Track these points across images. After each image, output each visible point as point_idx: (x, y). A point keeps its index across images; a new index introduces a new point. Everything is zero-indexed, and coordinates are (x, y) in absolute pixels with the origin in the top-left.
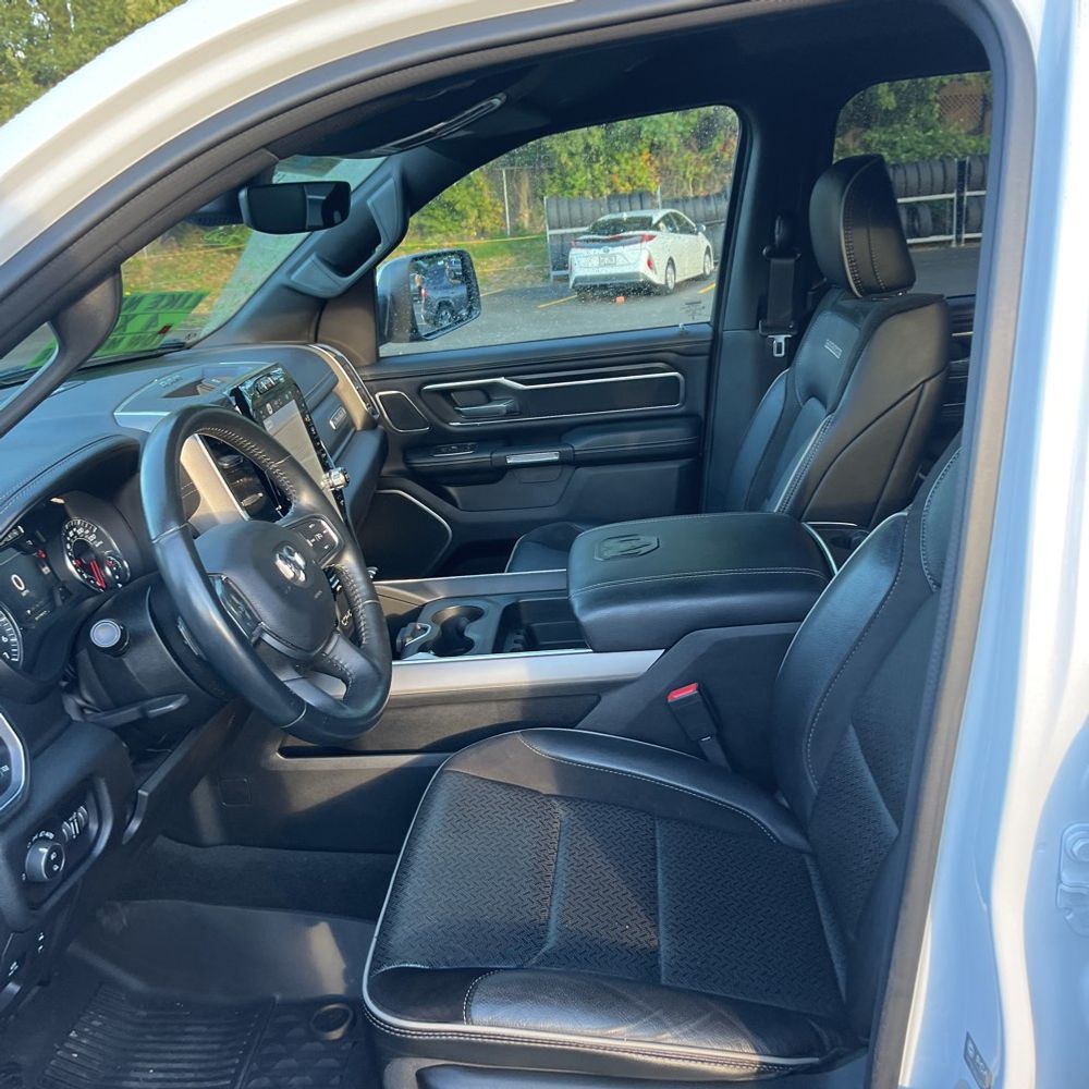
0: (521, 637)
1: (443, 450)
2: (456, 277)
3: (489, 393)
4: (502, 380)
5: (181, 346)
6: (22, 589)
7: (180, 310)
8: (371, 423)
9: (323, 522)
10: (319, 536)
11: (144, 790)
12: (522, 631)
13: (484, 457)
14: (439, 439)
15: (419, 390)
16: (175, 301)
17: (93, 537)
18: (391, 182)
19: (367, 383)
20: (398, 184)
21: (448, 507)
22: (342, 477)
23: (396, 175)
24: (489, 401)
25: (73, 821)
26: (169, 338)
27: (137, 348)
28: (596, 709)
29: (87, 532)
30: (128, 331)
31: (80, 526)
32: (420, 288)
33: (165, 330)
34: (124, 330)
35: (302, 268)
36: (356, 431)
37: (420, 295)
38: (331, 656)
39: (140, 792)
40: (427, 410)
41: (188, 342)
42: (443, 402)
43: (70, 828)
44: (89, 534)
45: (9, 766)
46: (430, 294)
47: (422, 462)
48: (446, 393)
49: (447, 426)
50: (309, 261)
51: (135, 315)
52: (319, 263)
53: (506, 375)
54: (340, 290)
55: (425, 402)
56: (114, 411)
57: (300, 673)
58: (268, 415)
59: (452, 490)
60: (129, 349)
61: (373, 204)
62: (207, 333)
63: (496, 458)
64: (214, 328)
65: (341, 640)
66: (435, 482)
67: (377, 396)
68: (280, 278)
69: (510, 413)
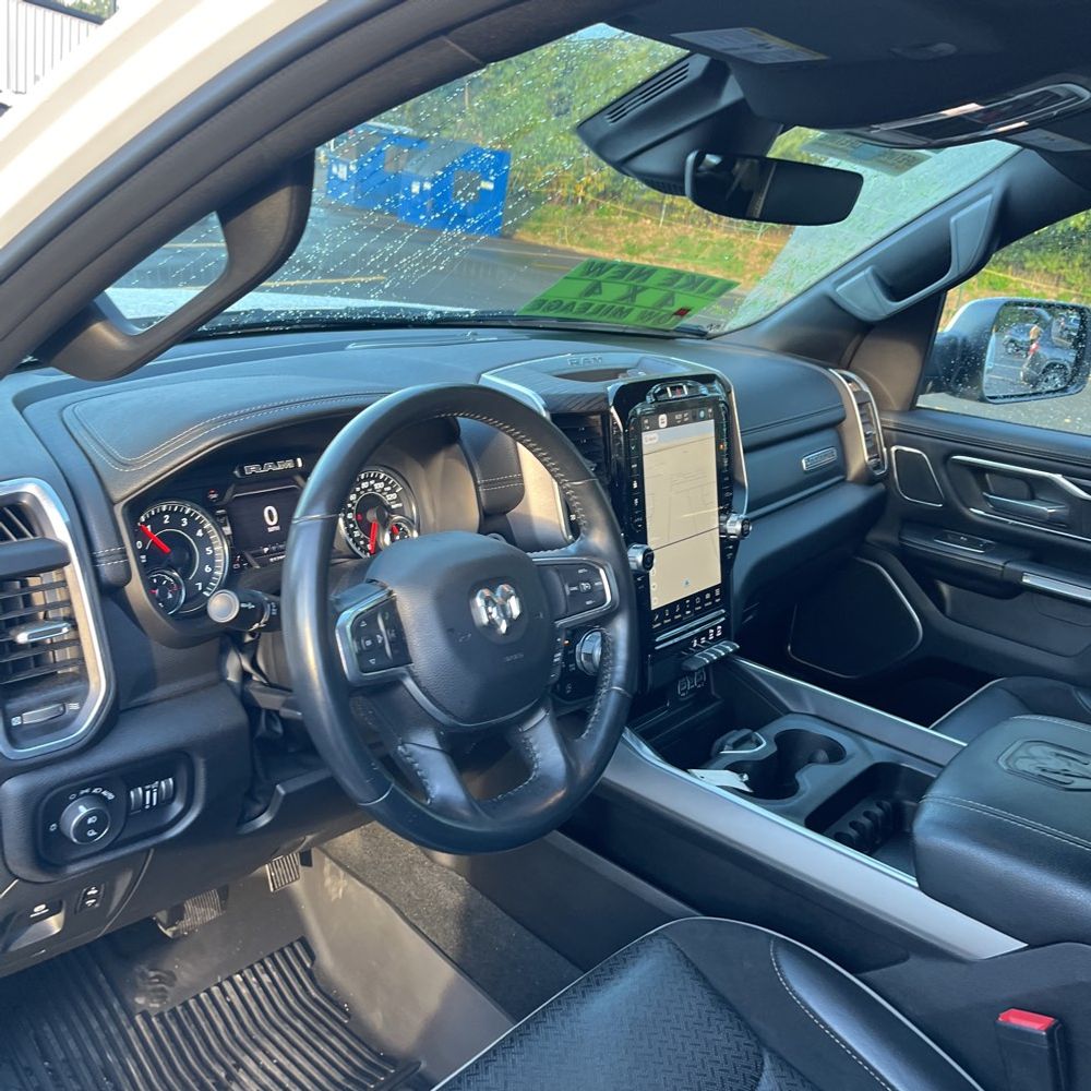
0: (878, 811)
1: (950, 537)
2: (1070, 337)
3: (1035, 488)
4: (1058, 477)
5: (702, 335)
6: (270, 523)
7: (701, 295)
8: (867, 479)
9: (602, 571)
10: (585, 586)
11: (283, 786)
12: (886, 803)
13: (996, 563)
14: (950, 522)
15: (946, 458)
16: (696, 282)
17: (394, 496)
18: (989, 198)
19: (886, 431)
20: (996, 204)
21: (930, 606)
22: (738, 527)
23: (997, 192)
24: (1032, 498)
25: (151, 790)
26: (687, 322)
27: (649, 324)
28: (896, 967)
29: (388, 489)
30: (636, 303)
31: (382, 480)
32: (1032, 341)
33: (683, 312)
34: (633, 301)
35: (853, 279)
36: (843, 481)
37: (1028, 349)
38: (527, 735)
39: (278, 787)
40: (948, 485)
41: (711, 332)
42: (971, 479)
43: (146, 795)
44: (389, 492)
45: (81, 705)
46: (1040, 351)
47: (920, 543)
48: (979, 471)
49: (966, 512)
50: (862, 274)
51: (644, 289)
52: (871, 279)
53: (1065, 474)
54: (882, 315)
55: (949, 476)
56: (484, 372)
57: (440, 743)
58: (655, 427)
59: (945, 588)
60: (639, 323)
61: (956, 221)
62: (734, 327)
63: (1009, 570)
64: (743, 324)
65: (547, 722)
66: (927, 572)
67: (894, 449)
68: (826, 287)
69: (1051, 521)
